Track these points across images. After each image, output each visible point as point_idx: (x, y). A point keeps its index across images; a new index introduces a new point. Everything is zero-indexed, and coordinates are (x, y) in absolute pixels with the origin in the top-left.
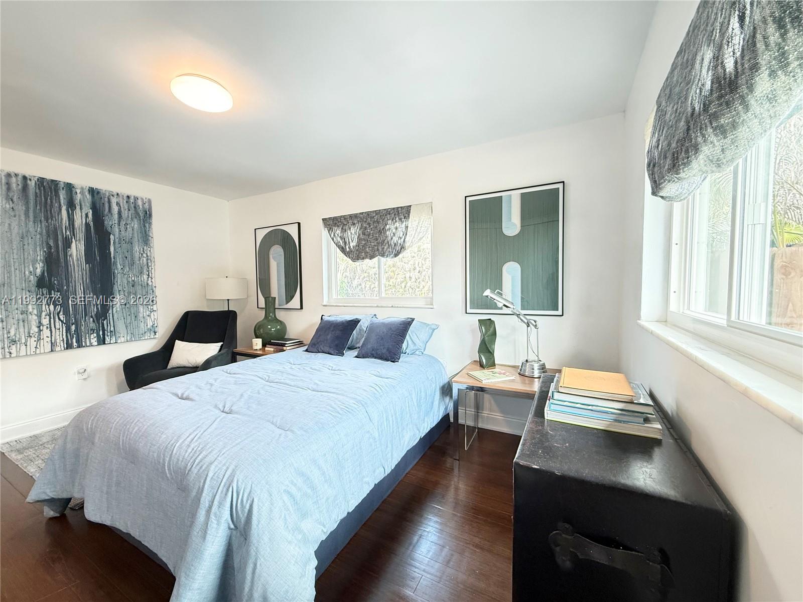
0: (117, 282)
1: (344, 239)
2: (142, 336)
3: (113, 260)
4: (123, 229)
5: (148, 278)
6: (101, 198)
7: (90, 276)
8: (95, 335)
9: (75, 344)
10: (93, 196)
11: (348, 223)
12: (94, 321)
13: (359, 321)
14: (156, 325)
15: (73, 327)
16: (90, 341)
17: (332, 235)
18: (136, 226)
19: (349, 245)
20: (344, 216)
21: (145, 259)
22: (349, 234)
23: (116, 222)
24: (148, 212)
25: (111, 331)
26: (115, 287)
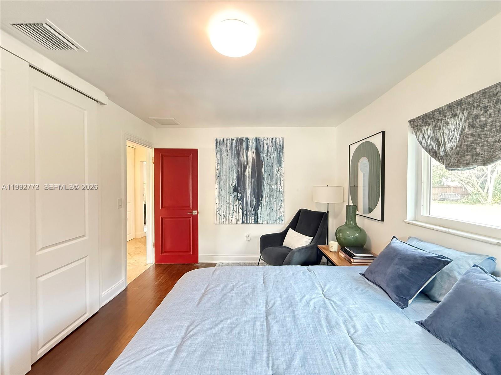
0: (265, 189)
1: (438, 140)
2: (275, 221)
3: (263, 176)
4: (269, 157)
5: (280, 186)
6: (260, 143)
7: (253, 186)
8: (254, 218)
9: (245, 221)
10: (256, 142)
11: (445, 116)
12: (253, 210)
13: (448, 263)
14: (283, 216)
15: (245, 213)
16: (251, 221)
17: (421, 138)
18: (275, 155)
19: (445, 146)
20: (439, 109)
21: (279, 175)
22: (446, 131)
23: (266, 155)
24: (282, 146)
25: (260, 217)
26: (264, 191)
